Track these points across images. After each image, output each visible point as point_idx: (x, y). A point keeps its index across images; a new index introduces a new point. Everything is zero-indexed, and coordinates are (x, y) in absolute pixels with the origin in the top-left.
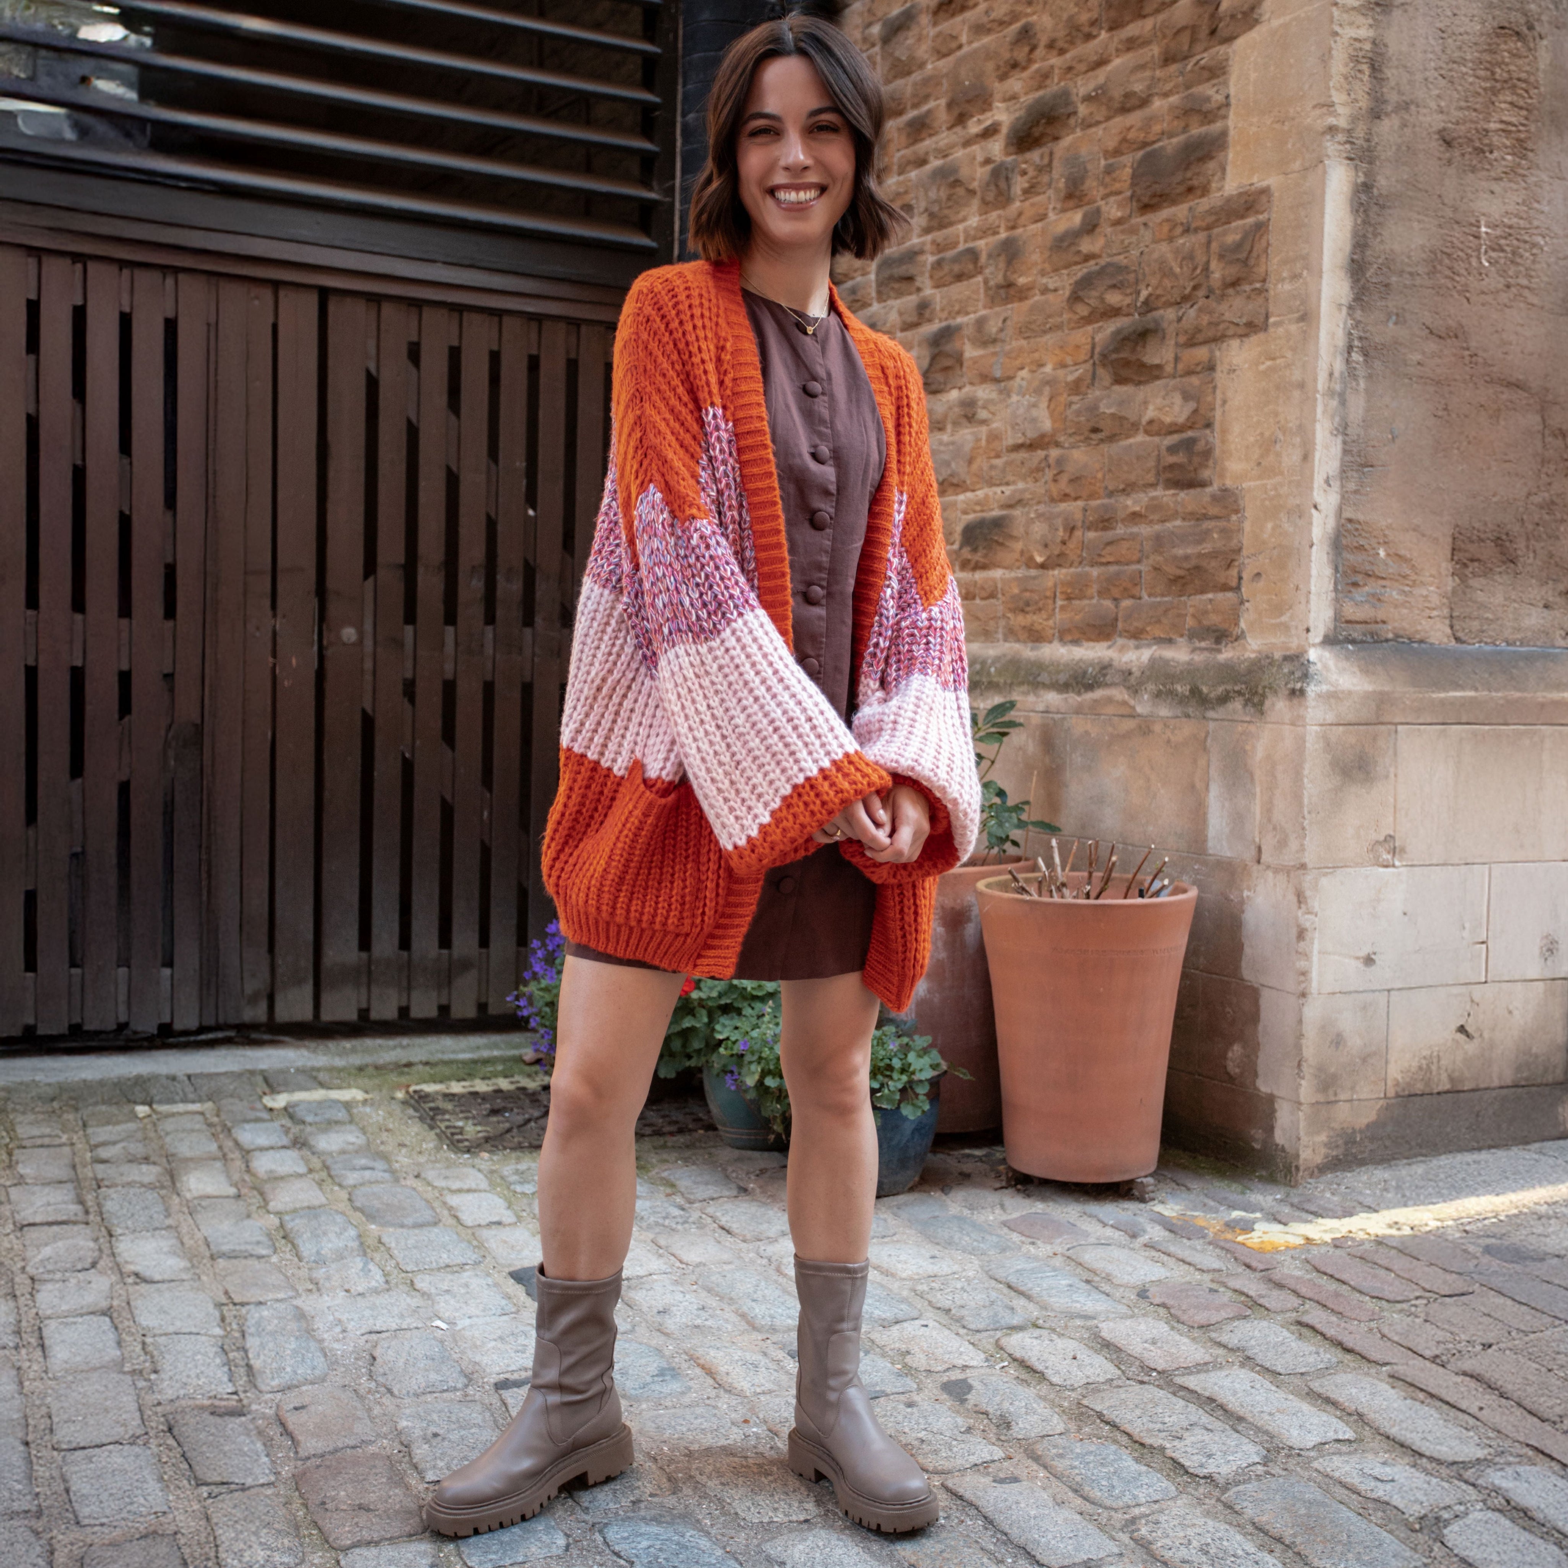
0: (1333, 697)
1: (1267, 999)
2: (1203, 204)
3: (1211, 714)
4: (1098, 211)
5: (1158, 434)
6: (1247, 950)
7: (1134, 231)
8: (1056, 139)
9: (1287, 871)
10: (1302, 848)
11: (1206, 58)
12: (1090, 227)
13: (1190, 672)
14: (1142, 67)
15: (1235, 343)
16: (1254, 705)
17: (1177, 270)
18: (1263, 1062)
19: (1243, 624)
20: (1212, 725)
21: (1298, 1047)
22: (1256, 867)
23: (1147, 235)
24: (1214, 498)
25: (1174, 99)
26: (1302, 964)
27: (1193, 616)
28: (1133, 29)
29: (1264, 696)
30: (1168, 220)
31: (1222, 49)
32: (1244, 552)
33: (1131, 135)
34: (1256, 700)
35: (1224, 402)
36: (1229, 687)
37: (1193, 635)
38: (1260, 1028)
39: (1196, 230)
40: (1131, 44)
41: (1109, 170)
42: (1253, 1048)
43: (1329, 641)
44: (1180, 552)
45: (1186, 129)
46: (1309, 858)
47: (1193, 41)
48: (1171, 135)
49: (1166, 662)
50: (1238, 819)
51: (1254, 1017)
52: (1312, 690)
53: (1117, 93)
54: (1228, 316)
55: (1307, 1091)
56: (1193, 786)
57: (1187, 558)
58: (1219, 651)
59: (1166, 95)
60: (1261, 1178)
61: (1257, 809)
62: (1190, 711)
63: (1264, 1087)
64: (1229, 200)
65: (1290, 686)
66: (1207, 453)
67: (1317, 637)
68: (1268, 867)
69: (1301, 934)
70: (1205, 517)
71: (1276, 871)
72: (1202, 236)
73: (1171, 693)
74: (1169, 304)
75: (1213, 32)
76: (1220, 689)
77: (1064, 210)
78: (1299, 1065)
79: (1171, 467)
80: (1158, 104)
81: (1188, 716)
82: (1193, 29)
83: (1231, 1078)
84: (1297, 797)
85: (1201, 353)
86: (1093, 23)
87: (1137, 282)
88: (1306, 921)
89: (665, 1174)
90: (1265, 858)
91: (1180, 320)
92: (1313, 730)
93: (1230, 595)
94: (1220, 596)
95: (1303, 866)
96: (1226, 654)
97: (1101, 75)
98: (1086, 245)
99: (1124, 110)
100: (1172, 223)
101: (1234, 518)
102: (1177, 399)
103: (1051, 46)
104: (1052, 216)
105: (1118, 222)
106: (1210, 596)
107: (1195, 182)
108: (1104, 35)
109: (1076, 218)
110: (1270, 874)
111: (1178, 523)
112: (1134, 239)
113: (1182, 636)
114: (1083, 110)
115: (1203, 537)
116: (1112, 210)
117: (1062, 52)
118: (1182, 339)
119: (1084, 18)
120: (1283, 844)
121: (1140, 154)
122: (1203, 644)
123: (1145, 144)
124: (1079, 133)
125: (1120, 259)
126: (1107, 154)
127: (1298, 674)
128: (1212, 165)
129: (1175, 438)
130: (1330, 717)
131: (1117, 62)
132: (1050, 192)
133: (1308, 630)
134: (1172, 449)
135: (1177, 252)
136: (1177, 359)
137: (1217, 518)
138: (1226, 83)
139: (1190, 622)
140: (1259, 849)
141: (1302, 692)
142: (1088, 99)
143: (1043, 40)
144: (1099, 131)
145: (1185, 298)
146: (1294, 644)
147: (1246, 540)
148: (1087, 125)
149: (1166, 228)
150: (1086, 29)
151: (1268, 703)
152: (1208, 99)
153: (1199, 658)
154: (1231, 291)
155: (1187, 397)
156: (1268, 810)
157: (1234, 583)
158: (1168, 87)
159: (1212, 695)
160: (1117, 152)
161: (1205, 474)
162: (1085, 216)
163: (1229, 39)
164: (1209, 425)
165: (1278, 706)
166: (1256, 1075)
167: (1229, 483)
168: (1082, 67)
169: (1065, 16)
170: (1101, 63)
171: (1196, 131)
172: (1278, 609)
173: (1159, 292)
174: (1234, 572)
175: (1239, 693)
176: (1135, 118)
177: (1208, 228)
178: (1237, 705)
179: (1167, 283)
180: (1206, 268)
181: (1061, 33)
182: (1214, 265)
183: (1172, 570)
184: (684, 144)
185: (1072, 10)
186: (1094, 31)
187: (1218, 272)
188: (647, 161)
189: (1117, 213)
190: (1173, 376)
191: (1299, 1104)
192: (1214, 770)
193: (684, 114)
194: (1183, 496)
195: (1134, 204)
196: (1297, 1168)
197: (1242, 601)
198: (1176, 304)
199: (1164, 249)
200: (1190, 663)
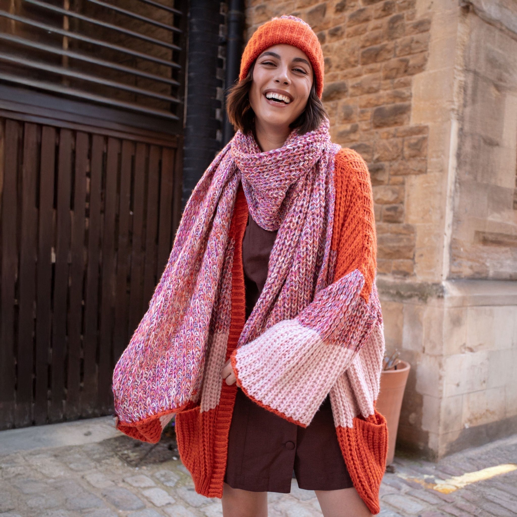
0: (451, 298)
1: (426, 399)
2: (401, 128)
3: (405, 301)
4: (357, 126)
5: (381, 203)
6: (418, 382)
7: (372, 134)
8: (339, 99)
9: (436, 357)
10: (442, 349)
11: (403, 79)
12: (354, 130)
13: (395, 286)
14: (375, 79)
15: (413, 177)
16: (423, 300)
17: (391, 149)
18: (424, 420)
19: (415, 271)
20: (405, 305)
21: (439, 416)
22: (422, 355)
23: (377, 136)
24: (405, 228)
25: (389, 92)
26: (440, 388)
27: (395, 267)
28: (372, 66)
29: (427, 297)
30: (386, 132)
31: (409, 78)
32: (416, 247)
33: (372, 102)
34: (424, 298)
35: (408, 196)
36: (412, 292)
37: (394, 273)
38: (423, 408)
39: (398, 137)
40: (372, 71)
41: (362, 112)
42: (420, 415)
43: (448, 279)
44: (391, 245)
45: (394, 102)
46: (444, 352)
47: (397, 73)
48: (388, 103)
49: (384, 282)
50: (415, 338)
51: (421, 405)
52: (446, 296)
53: (366, 87)
54: (411, 167)
55: (441, 430)
56: (396, 325)
57: (394, 247)
58: (405, 279)
59: (385, 90)
60: (424, 460)
61: (424, 335)
62: (396, 299)
63: (424, 428)
64: (412, 128)
65: (438, 294)
66: (402, 212)
67: (444, 277)
68: (428, 354)
69: (440, 378)
70: (400, 234)
71: (431, 356)
72: (400, 139)
73: (388, 293)
74: (386, 160)
75: (406, 71)
76: (409, 293)
77: (342, 124)
78: (439, 422)
79: (388, 216)
80: (381, 92)
81: (395, 301)
82: (398, 69)
83: (411, 425)
84: (440, 332)
85: (400, 178)
86: (356, 62)
87: (373, 151)
88: (442, 373)
90: (426, 351)
91: (391, 166)
92: (446, 310)
93: (410, 261)
94: (406, 261)
95: (442, 355)
96: (408, 281)
97: (359, 80)
98: (352, 137)
99: (368, 92)
100: (388, 133)
101: (412, 235)
102: (390, 193)
103: (338, 67)
104: (337, 125)
105: (365, 130)
106: (401, 260)
107: (398, 121)
108: (359, 66)
109: (348, 127)
110: (428, 357)
111: (389, 234)
112: (372, 137)
113: (389, 272)
114: (351, 91)
115: (400, 240)
116: (363, 126)
117: (342, 70)
118: (392, 173)
119: (352, 59)
120: (434, 347)
121: (375, 108)
122: (399, 276)
123: (376, 105)
124: (349, 98)
125: (367, 143)
126: (361, 107)
127: (440, 290)
128: (405, 116)
129: (388, 206)
130: (450, 305)
131: (365, 76)
132: (337, 117)
133: (442, 275)
134: (388, 210)
135: (390, 143)
136: (389, 179)
137: (405, 234)
138: (410, 89)
139: (393, 268)
140: (424, 349)
141: (442, 297)
142: (353, 87)
143: (334, 65)
144: (357, 99)
145: (394, 159)
146: (436, 280)
147: (417, 243)
148: (352, 95)
149: (386, 135)
150: (353, 63)
151: (428, 300)
152: (404, 94)
153: (398, 281)
154: (412, 159)
155: (394, 192)
156: (428, 335)
157: (412, 257)
158: (386, 87)
159: (406, 295)
160: (365, 106)
161: (401, 219)
162: (352, 127)
163: (412, 74)
164: (402, 203)
165: (433, 301)
166: (421, 424)
167: (410, 223)
168: (351, 76)
169: (344, 58)
170: (359, 75)
171: (399, 103)
172: (430, 267)
173: (383, 156)
174: (412, 254)
175: (417, 295)
176: (373, 96)
177: (403, 137)
178: (416, 299)
179: (387, 153)
180: (402, 150)
181: (342, 63)
182: (405, 149)
183: (388, 251)
184: (189, 83)
185: (347, 56)
186: (356, 64)
187: (407, 152)
188: (174, 88)
189: (365, 127)
190: (388, 185)
191: (438, 435)
192: (406, 320)
193: (189, 73)
194: (391, 225)
195: (372, 125)
196: (437, 457)
197: (415, 263)
198: (390, 161)
199: (385, 141)
200: (394, 283)
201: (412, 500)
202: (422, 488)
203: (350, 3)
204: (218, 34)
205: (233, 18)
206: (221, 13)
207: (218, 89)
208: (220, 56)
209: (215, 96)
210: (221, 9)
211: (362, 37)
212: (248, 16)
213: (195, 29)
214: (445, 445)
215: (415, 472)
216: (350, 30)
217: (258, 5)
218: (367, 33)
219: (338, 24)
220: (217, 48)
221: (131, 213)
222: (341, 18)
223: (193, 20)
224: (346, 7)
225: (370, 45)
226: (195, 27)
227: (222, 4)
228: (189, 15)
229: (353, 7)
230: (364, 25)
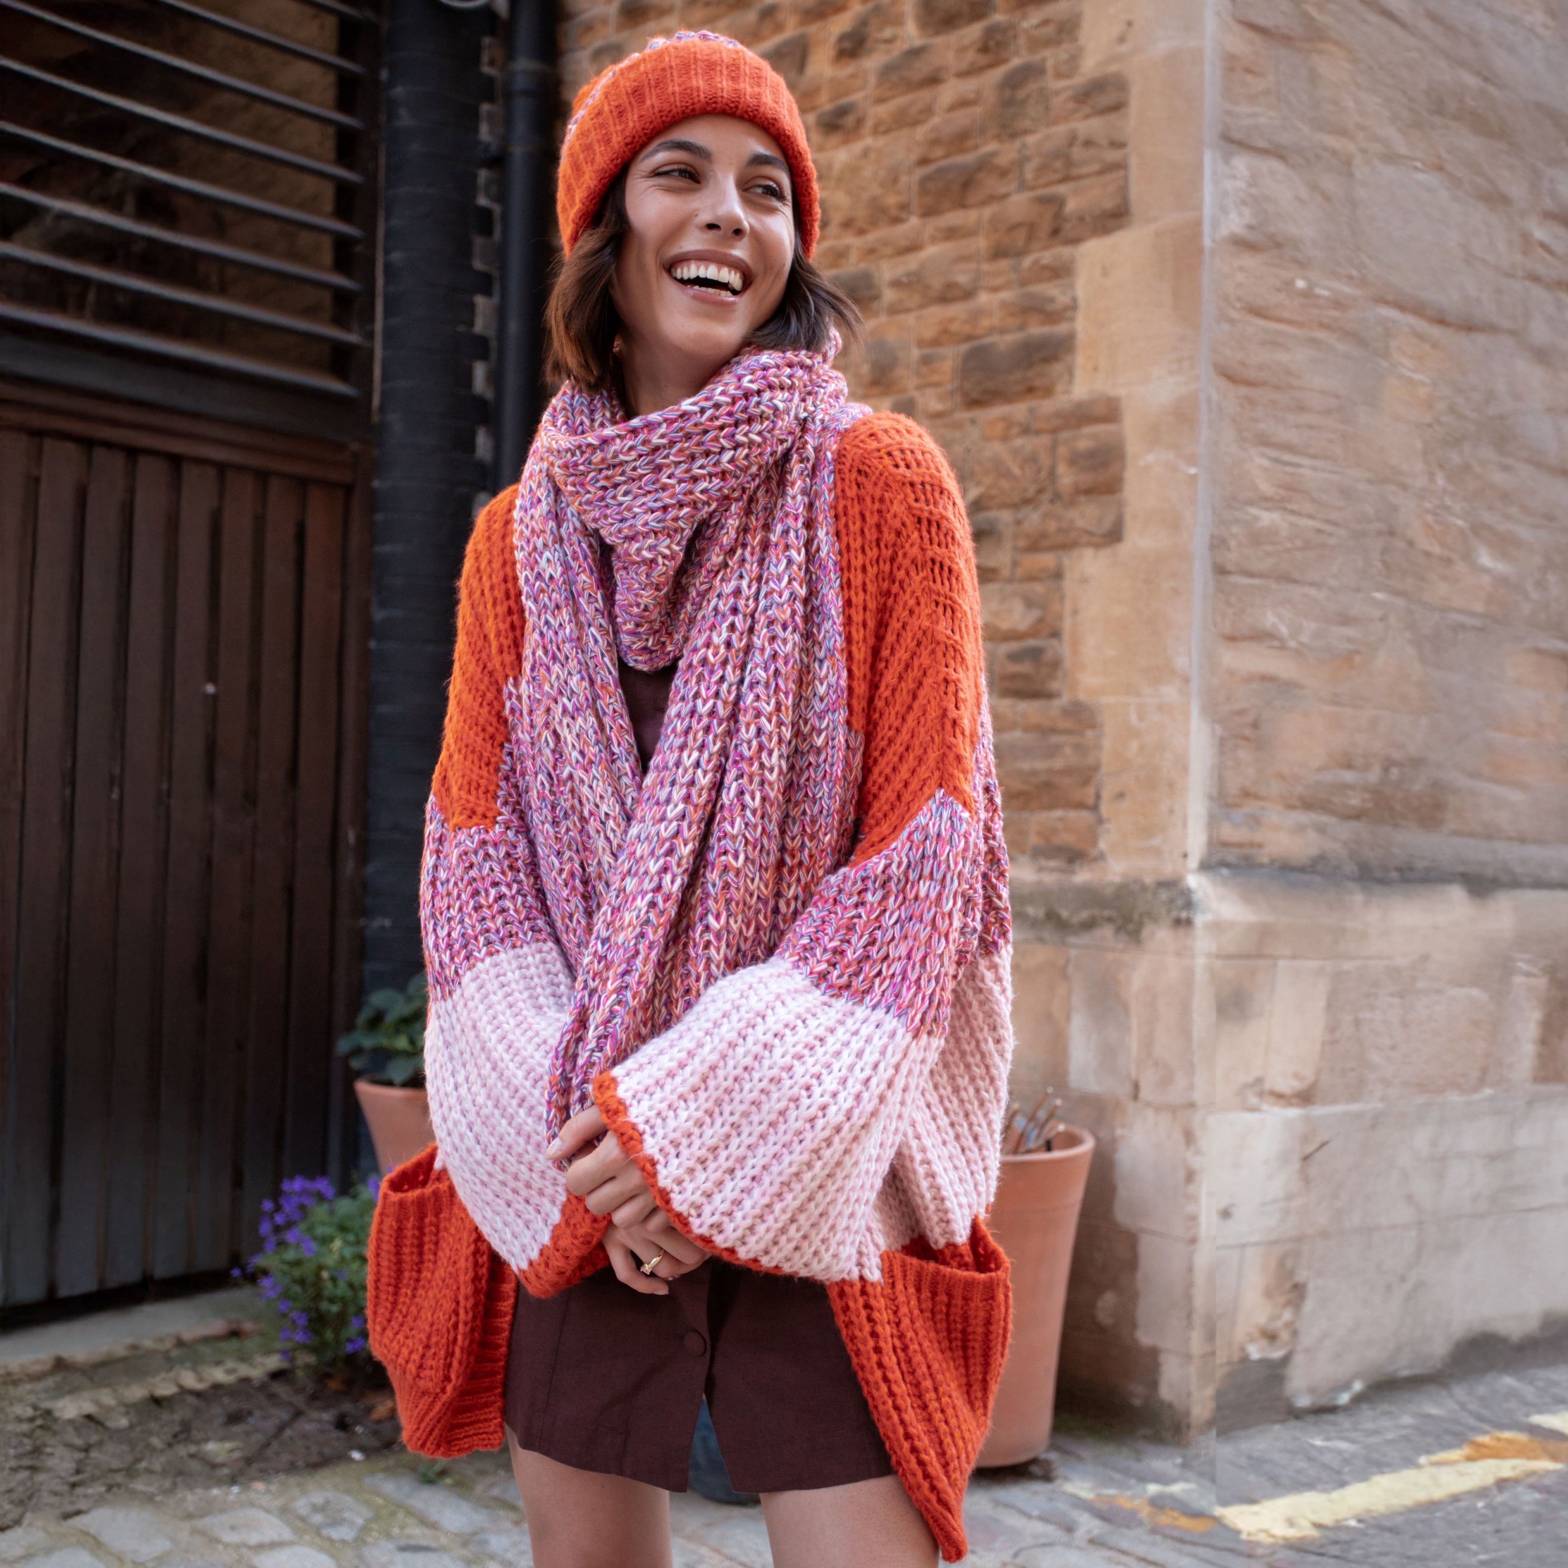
0: (1217, 927)
1: (1147, 1247)
2: (1047, 406)
3: (1072, 940)
4: (912, 402)
6: (1122, 1193)
7: (958, 426)
9: (1173, 1110)
10: (1191, 1087)
11: (1047, 257)
14: (964, 258)
15: (1088, 553)
16: (1129, 933)
17: (1017, 471)
18: (1143, 1312)
19: (1102, 845)
20: (1073, 952)
21: (1188, 1297)
22: (1131, 1106)
23: (974, 434)
24: (1067, 712)
25: (1005, 295)
26: (1190, 1209)
27: (1039, 833)
28: (953, 218)
29: (1140, 925)
30: (1003, 419)
31: (1066, 251)
32: (1104, 770)
33: (955, 327)
34: (1131, 927)
35: (1075, 612)
36: (1096, 912)
37: (1038, 853)
38: (1140, 1275)
39: (1038, 432)
40: (951, 234)
41: (926, 360)
42: (1129, 1298)
43: (1206, 867)
44: (1026, 765)
45: (1022, 327)
46: (1198, 1096)
47: (1031, 237)
48: (1003, 331)
50: (1109, 1053)
51: (1132, 1264)
52: (1200, 920)
53: (936, 284)
54: (1080, 523)
55: (1196, 1343)
56: (1049, 1017)
57: (1034, 773)
58: (1073, 872)
59: (995, 289)
60: (1145, 1437)
61: (1134, 1044)
62: (1046, 935)
63: (1145, 1338)
64: (1079, 405)
65: (1174, 914)
66: (1056, 665)
67: (1193, 862)
68: (1148, 1104)
69: (1190, 1176)
70: (1054, 731)
71: (1158, 1109)
72: (1045, 440)
74: (1004, 506)
75: (1055, 232)
76: (1084, 915)
78: (1189, 1316)
79: (1014, 677)
80: (984, 298)
81: (1041, 940)
82: (1032, 228)
83: (1102, 1329)
84: (1185, 1032)
85: (1047, 560)
86: (904, 207)
88: (1196, 1162)
89: (496, 1492)
90: (1144, 1094)
91: (1018, 523)
92: (1200, 962)
93: (1084, 814)
94: (1073, 814)
95: (1192, 1105)
96: (1083, 876)
97: (912, 262)
99: (944, 299)
100: (1009, 423)
101: (1090, 734)
102: (1018, 606)
103: (847, 224)
105: (938, 415)
106: (1059, 813)
107: (1038, 383)
108: (914, 221)
110: (1150, 1113)
111: (1017, 734)
112: (957, 434)
113: (1023, 852)
114: (889, 295)
115: (1054, 751)
116: (931, 402)
117: (861, 232)
118: (1022, 543)
119: (891, 200)
120: (1167, 1080)
121: (965, 347)
122: (1052, 864)
123: (969, 338)
124: (883, 319)
126: (921, 343)
127: (1180, 902)
128: (1057, 368)
129: (1014, 646)
130: (1214, 948)
131: (931, 251)
133: (1185, 856)
134: (1014, 657)
135: (1015, 452)
136: (1015, 564)
137: (1068, 732)
138: (1072, 286)
139: (1033, 840)
140: (1136, 1087)
141: (1189, 922)
142: (896, 284)
143: (837, 218)
144: (910, 319)
145: (1027, 502)
146: (1168, 870)
147: (1106, 756)
148: (894, 310)
149: (1000, 427)
150: (894, 212)
151: (1146, 932)
152: (1052, 300)
153: (1049, 879)
154: (1082, 498)
155: (1029, 603)
156: (1148, 1044)
157: (1091, 801)
158: (998, 281)
159: (1075, 920)
160: (935, 342)
161: (1054, 686)
163: (1076, 241)
164: (1056, 634)
165: (1160, 936)
166: (1134, 1325)
167: (1082, 696)
168: (889, 251)
169: (866, 196)
170: (913, 248)
171: (1037, 330)
172: (1147, 831)
173: (994, 492)
174: (1090, 791)
175: (1110, 920)
176: (957, 310)
177: (1054, 431)
178: (1106, 932)
179: (1005, 484)
180: (1052, 473)
181: (861, 213)
182: (1062, 469)
184: (387, 284)
185: (876, 190)
186: (903, 215)
187: (1066, 478)
188: (342, 299)
189: (936, 406)
190: (1010, 580)
191: (1188, 1357)
192: (1077, 999)
193: (387, 252)
194: (1024, 706)
195: (958, 398)
196: (1188, 1426)
197: (1100, 821)
198: (1015, 507)
199: (997, 448)
200: (1039, 883)
201: (1110, 1560)
202: (1141, 1523)
203: (881, 29)
204: (476, 131)
205: (521, 83)
206: (486, 70)
207: (480, 301)
208: (482, 201)
209: (471, 324)
210: (485, 58)
211: (921, 132)
212: (568, 77)
213: (405, 119)
214: (1210, 1391)
215: (1117, 1476)
216: (883, 111)
217: (598, 43)
218: (935, 120)
219: (847, 93)
220: (475, 176)
221: (210, 689)
222: (853, 76)
223: (399, 91)
224: (869, 44)
225: (945, 157)
226: (403, 112)
227: (487, 41)
228: (384, 75)
229: (890, 41)
230: (925, 95)
